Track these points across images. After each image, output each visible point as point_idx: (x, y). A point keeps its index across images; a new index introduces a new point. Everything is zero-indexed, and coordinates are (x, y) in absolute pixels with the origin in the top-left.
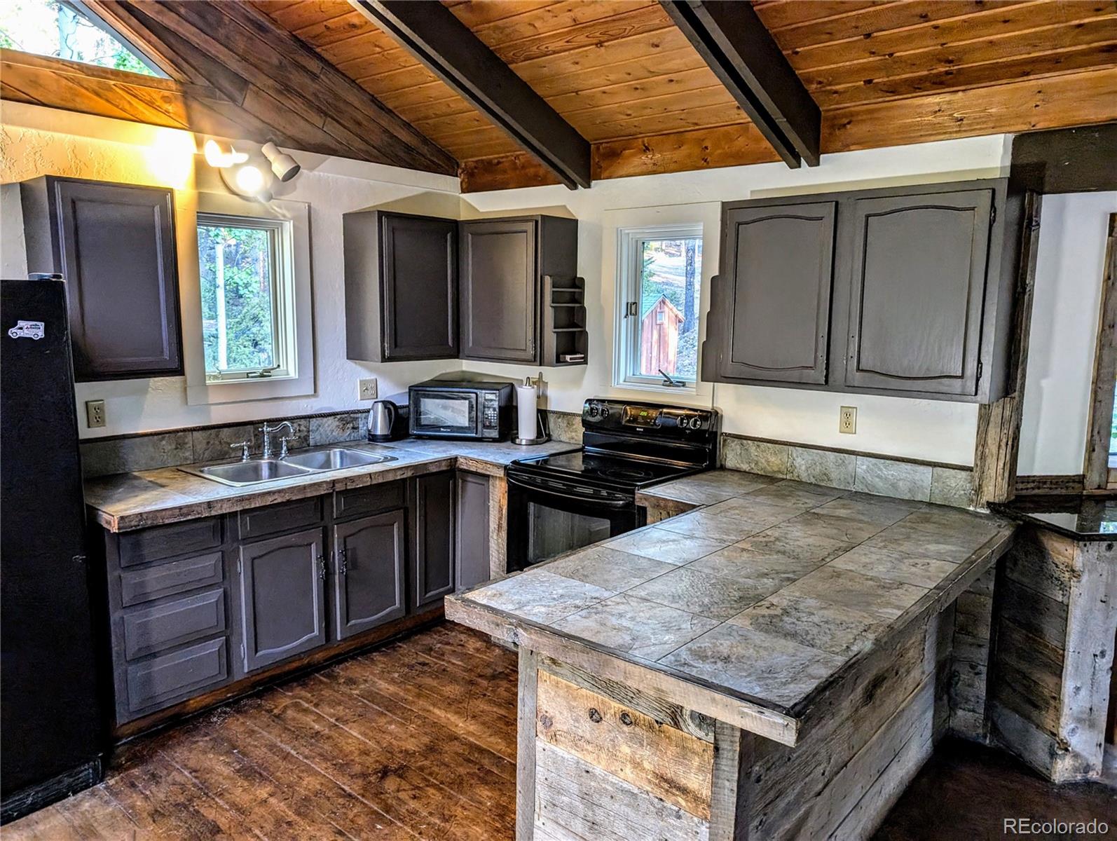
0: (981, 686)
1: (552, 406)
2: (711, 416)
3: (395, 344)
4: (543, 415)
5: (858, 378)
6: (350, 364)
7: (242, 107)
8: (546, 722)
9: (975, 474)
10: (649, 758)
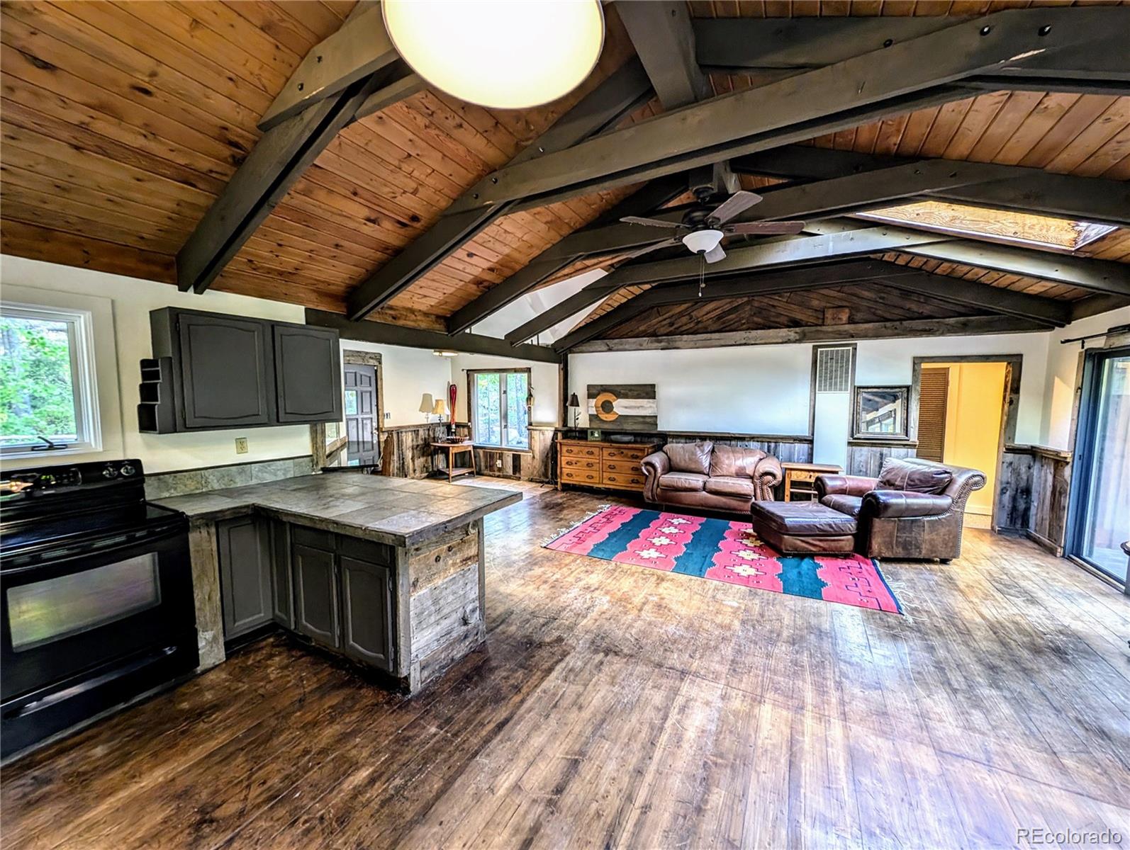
8: (415, 583)
9: (314, 458)
10: (459, 557)
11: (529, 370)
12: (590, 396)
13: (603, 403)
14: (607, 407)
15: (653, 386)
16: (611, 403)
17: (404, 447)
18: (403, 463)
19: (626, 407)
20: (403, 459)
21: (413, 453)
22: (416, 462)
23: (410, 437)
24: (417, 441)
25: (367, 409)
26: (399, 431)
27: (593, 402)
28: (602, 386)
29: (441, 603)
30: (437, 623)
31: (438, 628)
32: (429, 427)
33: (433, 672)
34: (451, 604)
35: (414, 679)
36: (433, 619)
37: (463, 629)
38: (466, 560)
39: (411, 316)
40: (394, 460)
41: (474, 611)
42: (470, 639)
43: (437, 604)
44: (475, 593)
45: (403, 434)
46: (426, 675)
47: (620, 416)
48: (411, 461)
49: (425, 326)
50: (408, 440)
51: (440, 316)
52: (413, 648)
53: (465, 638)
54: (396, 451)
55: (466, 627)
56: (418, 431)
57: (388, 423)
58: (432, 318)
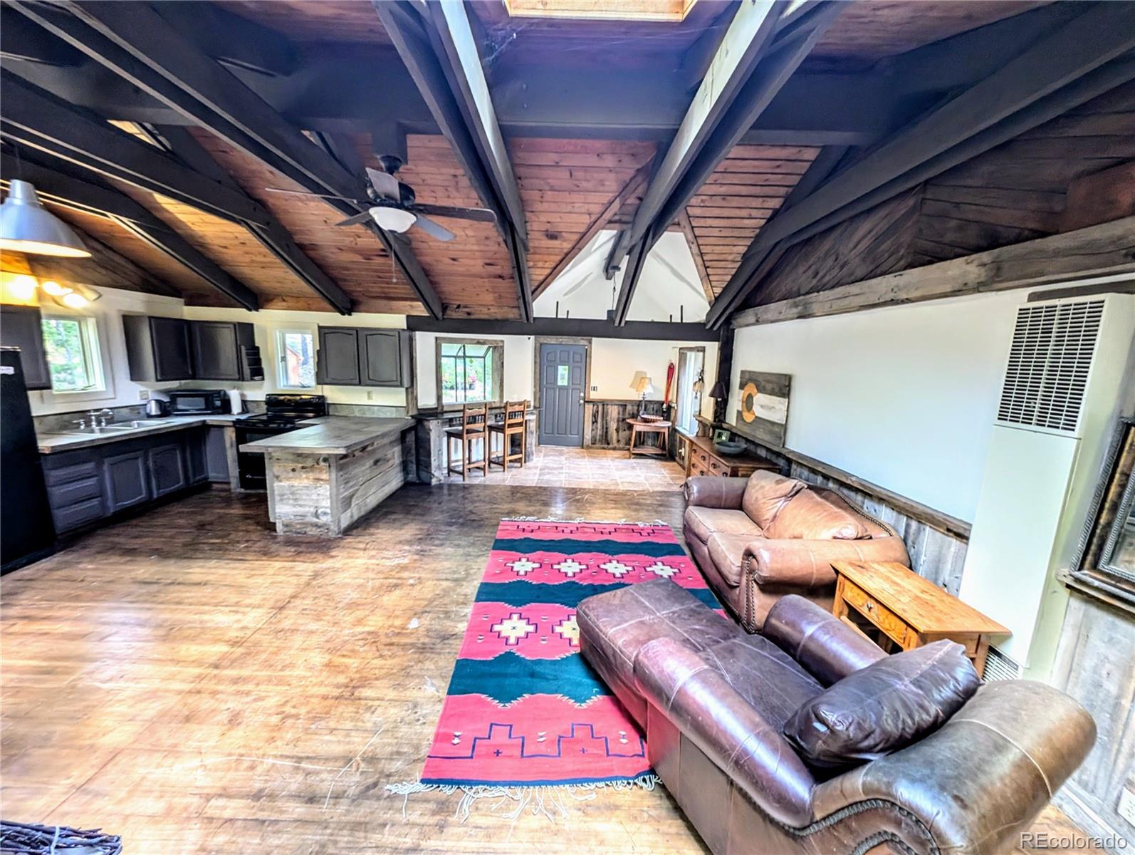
0: (414, 467)
1: (249, 398)
2: (322, 398)
3: (162, 374)
4: (244, 402)
5: (369, 382)
6: (133, 383)
8: (277, 477)
9: (407, 408)
10: (311, 476)
11: (704, 350)
12: (742, 385)
13: (748, 395)
14: (749, 402)
15: (789, 378)
16: (752, 398)
17: (609, 418)
18: (607, 432)
19: (763, 406)
20: (607, 428)
21: (618, 425)
22: (620, 433)
23: (617, 410)
24: (623, 415)
25: (576, 380)
26: (604, 403)
27: (742, 393)
28: (751, 372)
29: (298, 496)
30: (294, 506)
31: (295, 509)
32: (639, 404)
33: (291, 531)
34: (305, 500)
35: (279, 527)
36: (291, 502)
37: (315, 520)
38: (318, 479)
39: (485, 310)
40: (597, 428)
41: (325, 514)
42: (321, 529)
43: (294, 495)
44: (327, 503)
45: (609, 406)
46: (286, 529)
47: (756, 417)
48: (615, 431)
49: (499, 317)
50: (614, 412)
51: (513, 307)
52: (277, 511)
53: (317, 526)
54: (599, 420)
55: (317, 520)
56: (626, 405)
57: (593, 395)
58: (506, 309)
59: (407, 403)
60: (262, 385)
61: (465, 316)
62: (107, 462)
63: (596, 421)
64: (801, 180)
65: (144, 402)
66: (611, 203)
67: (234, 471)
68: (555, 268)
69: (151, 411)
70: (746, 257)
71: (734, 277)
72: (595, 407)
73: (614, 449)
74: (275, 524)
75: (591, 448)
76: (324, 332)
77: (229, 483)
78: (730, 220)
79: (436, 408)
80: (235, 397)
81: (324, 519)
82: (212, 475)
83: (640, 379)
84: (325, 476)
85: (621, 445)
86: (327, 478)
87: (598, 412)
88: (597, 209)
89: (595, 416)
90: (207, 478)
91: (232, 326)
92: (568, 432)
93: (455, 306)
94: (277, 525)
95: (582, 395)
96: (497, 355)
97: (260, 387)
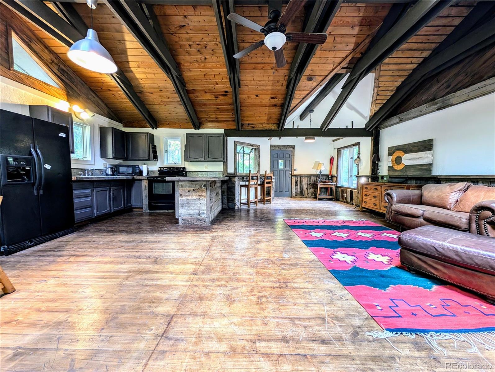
0: (227, 201)
1: (150, 169)
2: (183, 168)
4: (148, 172)
6: (102, 159)
7: (79, 100)
8: (181, 195)
9: (223, 173)
10: (197, 194)
11: (358, 144)
12: (390, 154)
13: (397, 157)
14: (398, 160)
15: (432, 141)
16: (401, 157)
17: (303, 183)
18: (302, 190)
19: (410, 159)
20: (302, 188)
21: (307, 187)
22: (309, 190)
23: (307, 180)
24: (310, 181)
25: (287, 166)
26: (301, 176)
27: (391, 157)
28: (396, 146)
29: (190, 205)
30: (188, 209)
31: (188, 211)
32: (317, 176)
33: (186, 223)
34: (194, 206)
35: (180, 221)
36: (187, 208)
37: (198, 217)
38: (201, 196)
39: (261, 126)
40: (298, 188)
41: (203, 213)
42: (201, 221)
43: (188, 204)
44: (204, 208)
45: (303, 178)
46: (183, 222)
47: (406, 166)
48: (306, 189)
49: (268, 128)
50: (305, 180)
51: (274, 124)
52: (180, 212)
53: (199, 220)
54: (299, 184)
55: (200, 217)
56: (311, 177)
57: (296, 173)
58: (270, 125)
59: (224, 170)
60: (157, 163)
61: (252, 129)
62: (96, 190)
63: (297, 185)
64: (447, 37)
65: (105, 169)
66: (347, 57)
67: (146, 201)
68: (303, 99)
69: (108, 173)
70: (399, 88)
71: (388, 101)
72: (297, 178)
73: (306, 198)
74: (178, 219)
75: (295, 197)
76: (189, 136)
77: (142, 208)
78: (400, 66)
79: (234, 174)
80: (144, 168)
81: (204, 216)
82: (134, 204)
83: (317, 165)
84: (204, 194)
85: (310, 196)
86: (205, 195)
87: (298, 181)
88: (338, 60)
89: (297, 182)
90: (132, 205)
91: (146, 134)
92: (284, 191)
93: (247, 124)
94: (179, 220)
95: (290, 173)
96: (257, 152)
97: (156, 164)
